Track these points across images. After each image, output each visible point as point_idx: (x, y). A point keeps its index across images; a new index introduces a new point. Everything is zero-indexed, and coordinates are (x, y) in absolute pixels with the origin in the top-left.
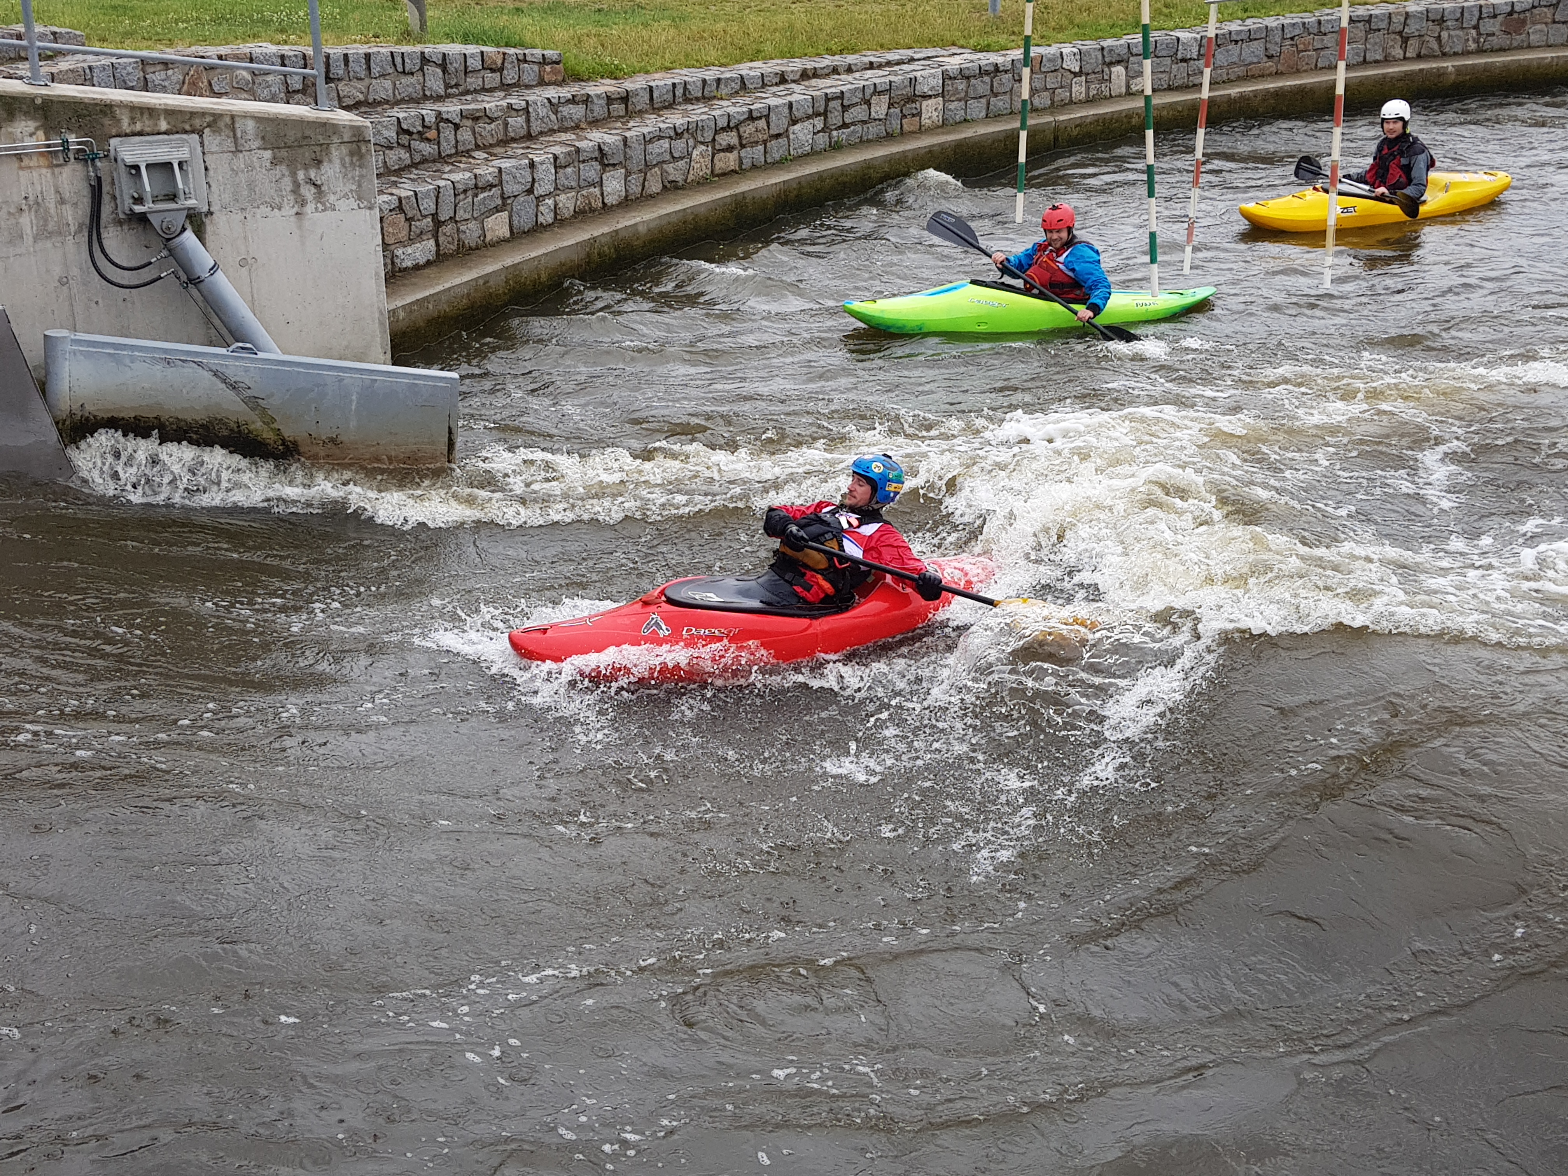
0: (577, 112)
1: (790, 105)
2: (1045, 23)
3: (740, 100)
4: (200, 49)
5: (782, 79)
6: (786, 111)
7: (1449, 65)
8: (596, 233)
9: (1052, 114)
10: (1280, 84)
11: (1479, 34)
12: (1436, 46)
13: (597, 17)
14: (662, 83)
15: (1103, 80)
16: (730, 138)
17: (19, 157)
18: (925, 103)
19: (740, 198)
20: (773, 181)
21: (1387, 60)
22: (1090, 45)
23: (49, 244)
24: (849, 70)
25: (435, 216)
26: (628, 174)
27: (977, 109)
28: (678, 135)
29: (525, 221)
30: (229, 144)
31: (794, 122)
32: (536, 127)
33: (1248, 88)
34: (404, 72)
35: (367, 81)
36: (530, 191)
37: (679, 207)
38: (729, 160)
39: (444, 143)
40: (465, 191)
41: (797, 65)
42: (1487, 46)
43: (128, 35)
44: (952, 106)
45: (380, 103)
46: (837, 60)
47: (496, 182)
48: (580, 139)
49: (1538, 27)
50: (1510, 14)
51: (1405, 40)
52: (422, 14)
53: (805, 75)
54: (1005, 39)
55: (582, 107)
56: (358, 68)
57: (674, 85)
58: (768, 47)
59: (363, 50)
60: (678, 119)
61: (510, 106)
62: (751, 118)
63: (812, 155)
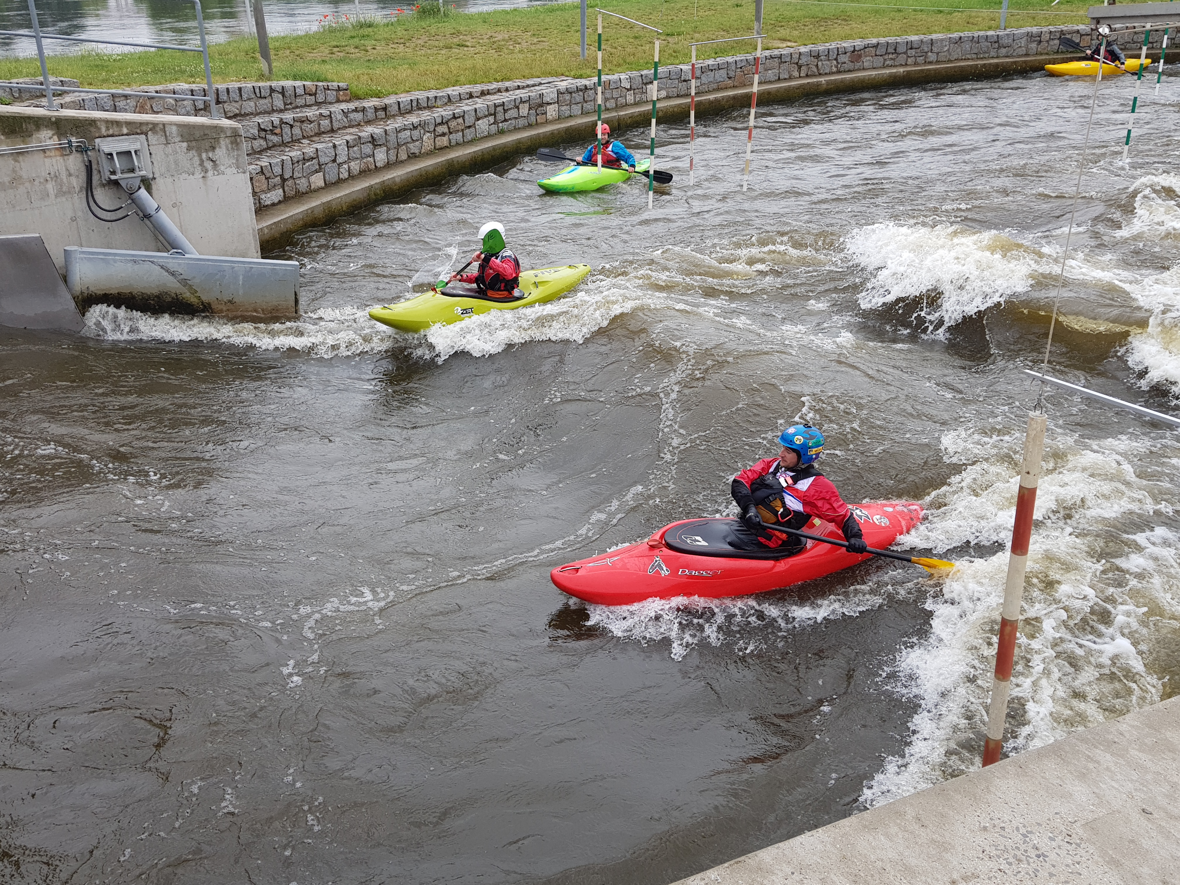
0: (358, 116)
1: (476, 110)
2: (611, 62)
3: (448, 108)
4: (145, 88)
5: (471, 96)
6: (473, 113)
7: (823, 80)
8: (372, 183)
9: (616, 111)
10: (736, 93)
11: (838, 63)
12: (816, 70)
13: (367, 64)
14: (404, 99)
15: (643, 93)
16: (443, 129)
17: (44, 151)
18: (548, 107)
19: (450, 161)
20: (469, 151)
21: (790, 78)
22: (635, 74)
23: (64, 199)
24: (507, 90)
25: (282, 176)
26: (388, 149)
27: (577, 109)
28: (415, 128)
29: (332, 177)
30: (163, 139)
31: (478, 119)
32: (336, 125)
33: (719, 95)
34: (261, 97)
35: (240, 103)
36: (334, 161)
37: (417, 167)
38: (443, 141)
39: (284, 135)
40: (298, 162)
41: (477, 88)
42: (842, 69)
43: (105, 81)
44: (563, 108)
45: (248, 115)
46: (500, 85)
47: (315, 156)
48: (361, 131)
49: (868, 58)
50: (854, 51)
51: (800, 67)
52: (270, 65)
53: (483, 93)
54: (588, 72)
55: (361, 114)
56: (235, 96)
57: (411, 100)
58: (462, 79)
59: (237, 85)
60: (413, 119)
61: (321, 114)
62: (454, 117)
63: (489, 137)
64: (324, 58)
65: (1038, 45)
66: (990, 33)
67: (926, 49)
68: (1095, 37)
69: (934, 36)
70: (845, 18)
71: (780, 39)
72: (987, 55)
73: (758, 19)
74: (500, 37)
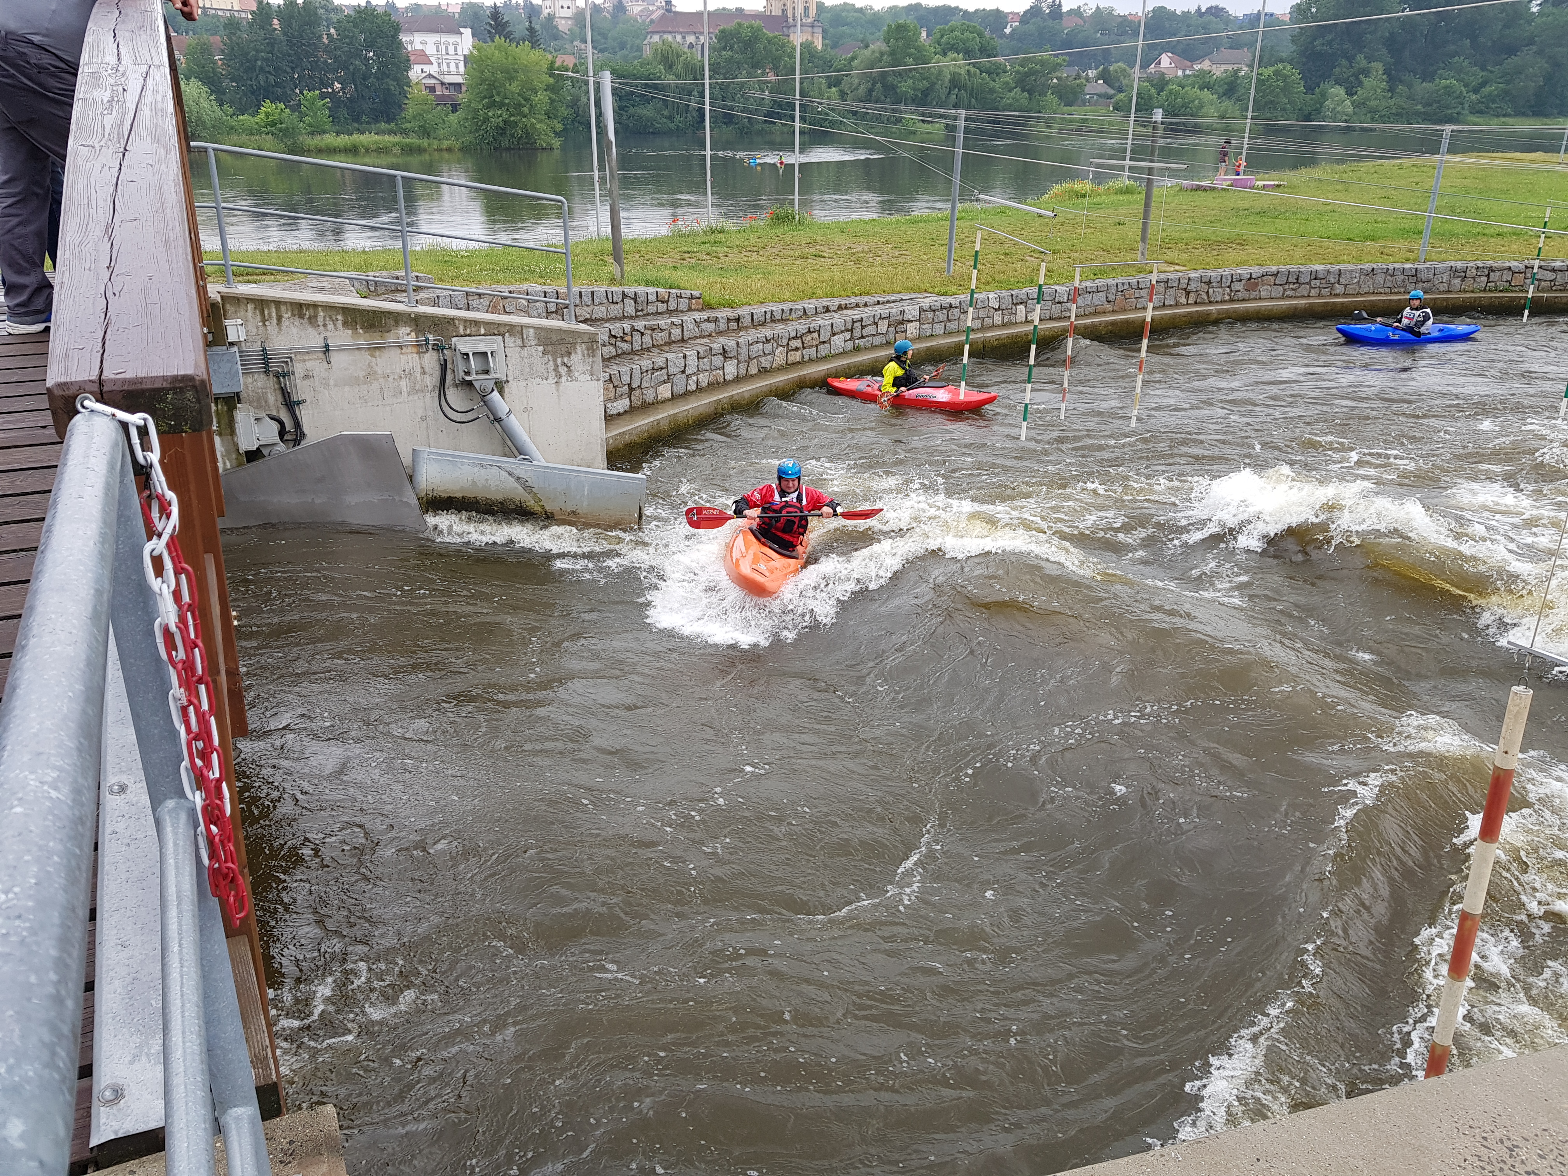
0: (710, 326)
1: (832, 325)
2: (979, 280)
3: (803, 321)
4: (497, 287)
5: (827, 310)
6: (830, 328)
7: (1213, 308)
8: (720, 397)
9: (983, 333)
10: (1116, 318)
11: (1231, 291)
12: (1206, 297)
13: (720, 272)
14: (759, 311)
15: (1012, 314)
16: (797, 343)
17: (401, 347)
18: (909, 325)
19: (803, 377)
20: (822, 368)
21: (1177, 305)
22: (1005, 293)
23: (416, 398)
24: (866, 305)
25: (629, 385)
26: (739, 363)
27: (939, 329)
28: (768, 341)
29: (680, 389)
30: (519, 341)
31: (834, 334)
32: (687, 335)
33: (1096, 320)
34: (613, 302)
35: (592, 307)
36: (683, 372)
37: (768, 382)
38: (796, 356)
39: (634, 343)
40: (647, 371)
41: (836, 302)
42: (1236, 298)
44: (924, 327)
45: (599, 320)
46: (859, 299)
47: (665, 366)
48: (712, 342)
49: (1266, 287)
50: (1250, 279)
51: (1188, 294)
52: (622, 269)
53: (841, 308)
55: (713, 324)
56: (587, 299)
57: (765, 312)
58: (819, 291)
59: (591, 289)
60: (768, 332)
61: (672, 323)
62: (809, 332)
63: (844, 354)
64: (678, 265)
65: (1463, 281)
66: (1407, 266)
67: (1332, 280)
68: (1529, 275)
69: (1343, 267)
70: (1242, 243)
71: (1166, 262)
72: (1402, 290)
73: (1144, 239)
74: (859, 249)
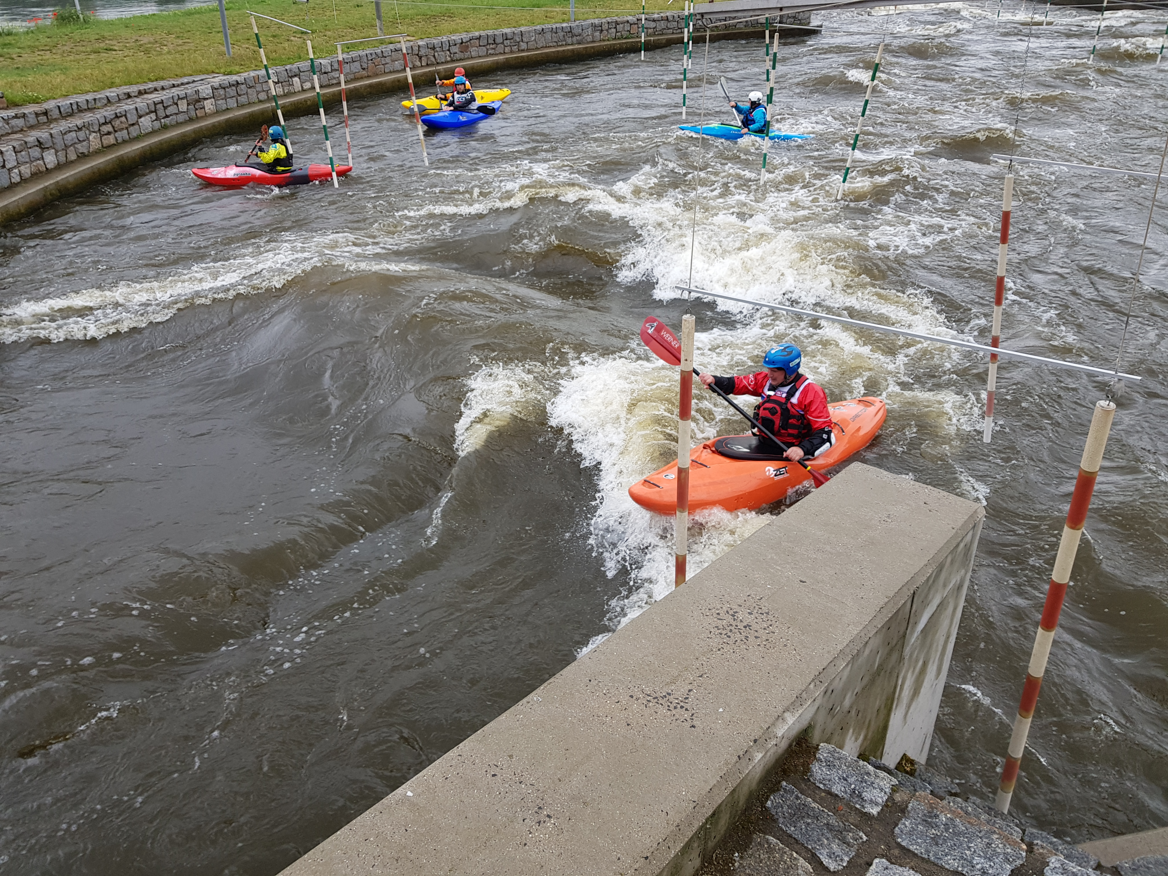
0: (20, 122)
1: (136, 109)
2: (255, 59)
3: (109, 108)
5: (129, 96)
6: (135, 112)
7: (440, 67)
10: (371, 81)
11: (451, 53)
12: (434, 60)
13: (17, 71)
14: (64, 103)
15: (290, 85)
16: (107, 128)
18: (205, 102)
19: (120, 158)
20: (136, 147)
21: (414, 68)
24: (163, 89)
26: (57, 152)
27: (232, 103)
28: (80, 129)
29: (4, 182)
31: (140, 117)
33: (357, 84)
36: (3, 166)
37: (88, 166)
38: (110, 140)
41: (134, 89)
42: (455, 58)
44: (219, 102)
46: (155, 84)
48: (26, 136)
49: (474, 48)
50: (462, 43)
51: (421, 58)
53: (140, 93)
54: (237, 68)
55: (22, 120)
57: (71, 104)
58: (117, 81)
60: (78, 121)
62: (117, 117)
63: (153, 132)
65: (600, 33)
66: (564, 25)
69: (523, 29)
70: (451, 15)
72: (564, 43)
73: (380, 17)
74: (144, 40)
